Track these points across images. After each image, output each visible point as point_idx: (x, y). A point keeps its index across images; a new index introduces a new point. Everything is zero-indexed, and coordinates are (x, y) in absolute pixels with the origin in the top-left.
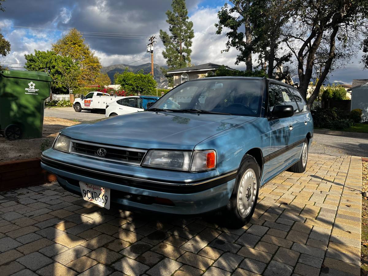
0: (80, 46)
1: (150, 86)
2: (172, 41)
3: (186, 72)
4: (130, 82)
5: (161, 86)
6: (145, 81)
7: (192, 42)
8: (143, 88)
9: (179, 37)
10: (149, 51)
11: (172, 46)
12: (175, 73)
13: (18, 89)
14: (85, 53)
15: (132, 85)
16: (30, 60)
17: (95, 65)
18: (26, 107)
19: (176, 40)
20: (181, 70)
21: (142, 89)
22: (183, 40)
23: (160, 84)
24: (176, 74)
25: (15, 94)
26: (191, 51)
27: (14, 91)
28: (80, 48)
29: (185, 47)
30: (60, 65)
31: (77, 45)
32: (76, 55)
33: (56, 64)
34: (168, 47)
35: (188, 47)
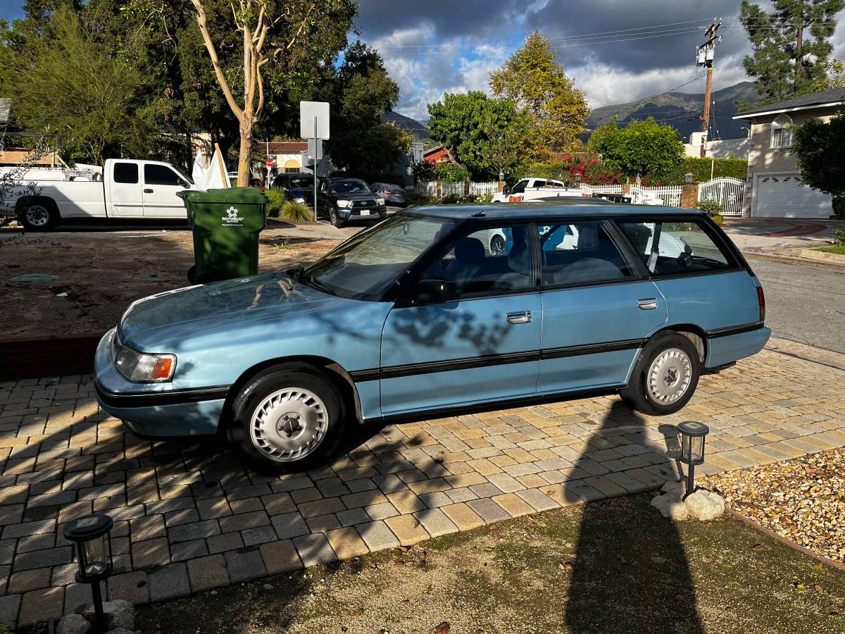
0: (544, 70)
1: (664, 158)
2: (774, 27)
3: (785, 113)
4: (617, 151)
5: (739, 148)
6: (652, 147)
7: (834, 24)
8: (647, 165)
9: (794, 14)
10: (702, 64)
11: (772, 40)
12: (754, 117)
13: (211, 220)
14: (553, 84)
15: (620, 158)
16: (436, 115)
17: (573, 110)
18: (224, 247)
19: (787, 23)
20: (772, 106)
21: (644, 166)
22: (807, 20)
23: (737, 143)
24: (759, 120)
25: (207, 227)
26: (829, 48)
27: (204, 223)
28: (545, 74)
29: (813, 40)
30: (488, 120)
31: (538, 69)
32: (535, 90)
33: (480, 119)
34: (763, 45)
35: (821, 39)
